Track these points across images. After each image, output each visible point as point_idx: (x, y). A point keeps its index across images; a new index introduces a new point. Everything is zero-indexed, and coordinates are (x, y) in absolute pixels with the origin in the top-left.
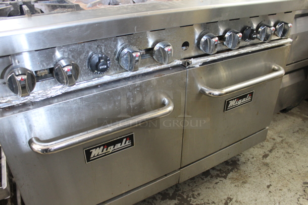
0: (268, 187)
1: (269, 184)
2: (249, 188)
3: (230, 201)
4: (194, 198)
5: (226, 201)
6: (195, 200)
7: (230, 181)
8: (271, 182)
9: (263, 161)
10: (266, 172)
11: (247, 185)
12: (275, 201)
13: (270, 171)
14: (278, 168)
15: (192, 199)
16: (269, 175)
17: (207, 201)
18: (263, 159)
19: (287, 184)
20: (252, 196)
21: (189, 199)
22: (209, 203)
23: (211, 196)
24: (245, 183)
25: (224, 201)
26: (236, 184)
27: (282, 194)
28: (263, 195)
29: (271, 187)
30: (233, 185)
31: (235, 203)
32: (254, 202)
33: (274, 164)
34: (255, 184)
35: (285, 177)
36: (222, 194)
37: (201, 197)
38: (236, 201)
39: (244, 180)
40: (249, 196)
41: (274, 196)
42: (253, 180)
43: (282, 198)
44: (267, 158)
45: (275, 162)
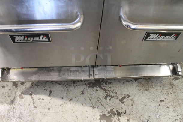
0: (161, 101)
1: (163, 99)
2: (147, 95)
3: (128, 97)
4: (106, 84)
5: (125, 96)
6: (106, 85)
7: (137, 84)
8: (165, 99)
9: (172, 81)
10: (168, 90)
11: (147, 93)
12: (157, 113)
13: (171, 91)
14: (179, 92)
15: (104, 84)
16: (168, 93)
17: (112, 90)
18: (172, 80)
19: (176, 106)
20: (145, 101)
21: (102, 83)
22: (113, 92)
23: (118, 88)
24: (147, 90)
25: (123, 96)
26: (140, 88)
27: (167, 111)
28: (153, 104)
29: (163, 102)
30: (138, 88)
31: (130, 100)
32: (143, 105)
33: (178, 87)
34: (153, 94)
35: (179, 100)
36: (126, 90)
37: (111, 86)
38: (132, 100)
39: (147, 88)
40: (142, 101)
41: (160, 109)
42: (154, 91)
43: (164, 113)
44: (176, 81)
45: (180, 87)
